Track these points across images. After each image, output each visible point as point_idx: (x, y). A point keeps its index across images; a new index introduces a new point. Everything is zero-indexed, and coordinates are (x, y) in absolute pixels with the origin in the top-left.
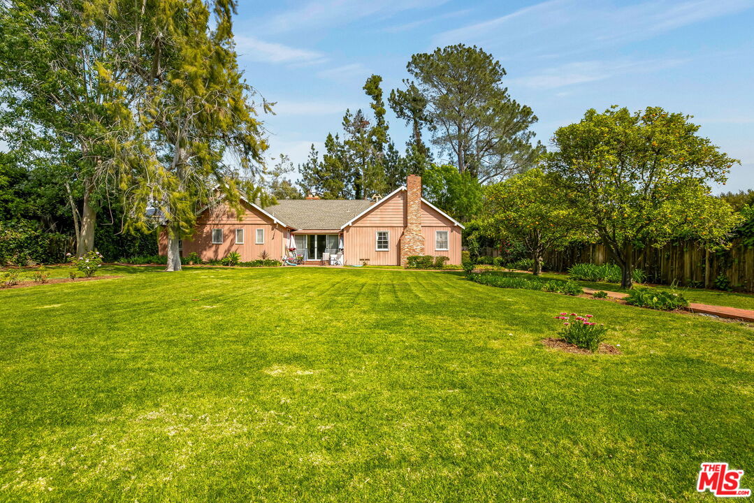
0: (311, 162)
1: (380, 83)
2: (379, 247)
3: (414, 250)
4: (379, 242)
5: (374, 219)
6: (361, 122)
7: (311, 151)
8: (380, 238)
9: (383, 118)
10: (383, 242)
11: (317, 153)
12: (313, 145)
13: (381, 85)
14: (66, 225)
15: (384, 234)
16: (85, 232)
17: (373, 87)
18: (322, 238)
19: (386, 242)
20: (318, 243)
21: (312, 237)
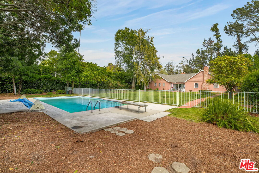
0: (192, 59)
1: (217, 26)
2: (195, 87)
3: (206, 88)
4: (195, 86)
5: (194, 79)
6: (210, 42)
7: (192, 55)
8: (196, 85)
9: (219, 38)
10: (196, 86)
11: (194, 56)
12: (192, 53)
13: (218, 27)
14: (131, 83)
15: (197, 83)
16: (133, 86)
17: (215, 29)
18: (180, 84)
19: (198, 86)
20: (179, 86)
21: (177, 84)
